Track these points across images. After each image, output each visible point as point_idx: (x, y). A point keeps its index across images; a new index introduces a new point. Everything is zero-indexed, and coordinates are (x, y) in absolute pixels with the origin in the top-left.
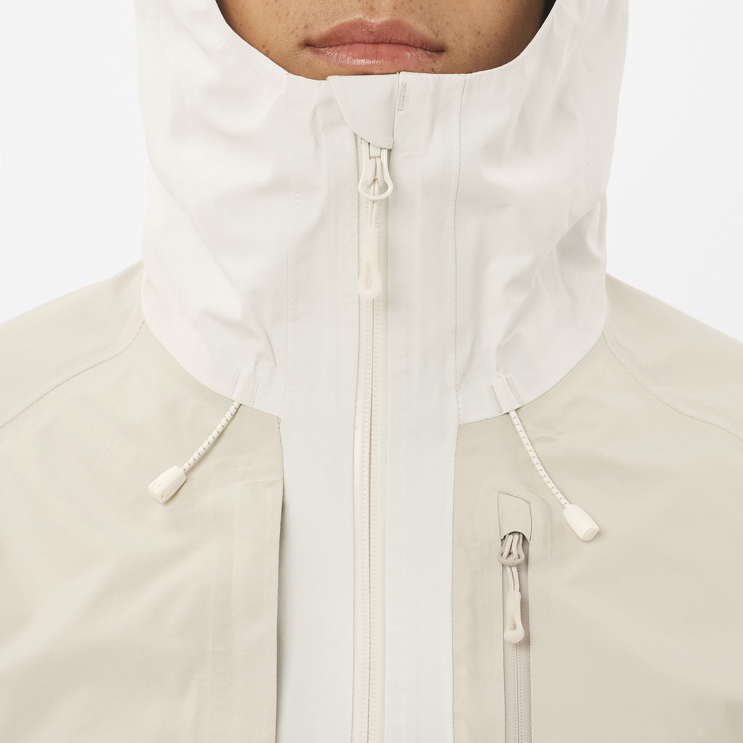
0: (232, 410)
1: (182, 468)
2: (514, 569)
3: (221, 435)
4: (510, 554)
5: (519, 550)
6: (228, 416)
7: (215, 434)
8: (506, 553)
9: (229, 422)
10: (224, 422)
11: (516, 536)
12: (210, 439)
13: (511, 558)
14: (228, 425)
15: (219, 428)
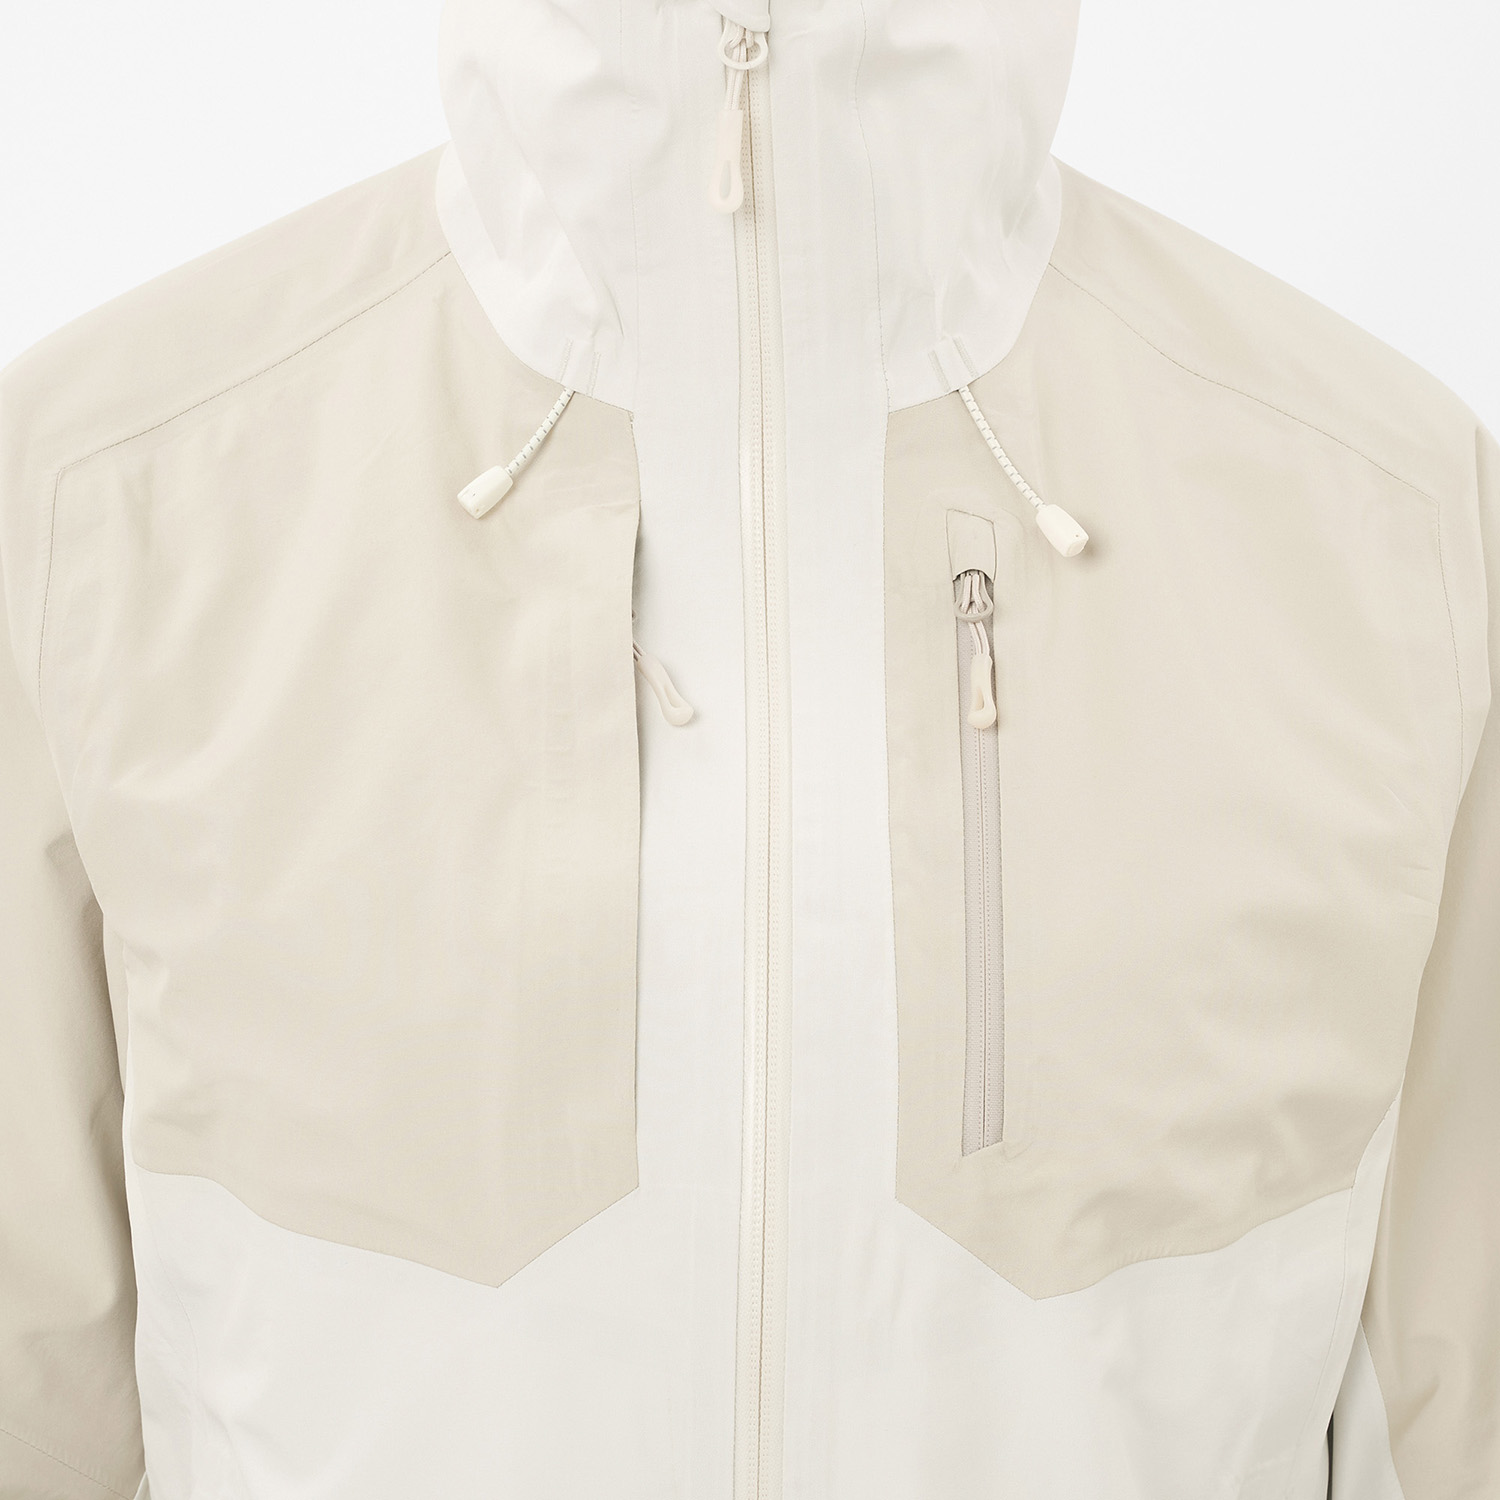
0: (564, 398)
1: (507, 469)
2: (980, 626)
3: (549, 436)
4: (971, 603)
5: (984, 597)
6: (558, 407)
7: (540, 434)
8: (966, 604)
9: (560, 416)
10: (552, 416)
11: (976, 577)
12: (534, 442)
13: (974, 612)
14: (558, 420)
15: (547, 426)
